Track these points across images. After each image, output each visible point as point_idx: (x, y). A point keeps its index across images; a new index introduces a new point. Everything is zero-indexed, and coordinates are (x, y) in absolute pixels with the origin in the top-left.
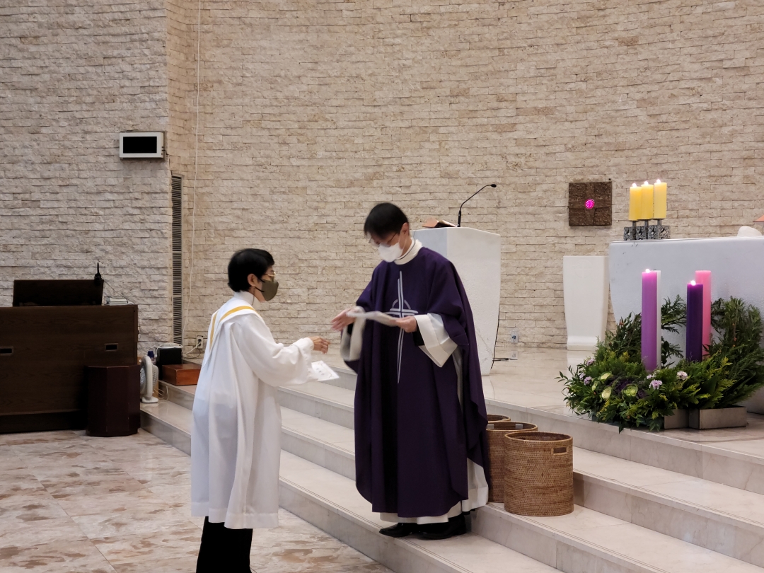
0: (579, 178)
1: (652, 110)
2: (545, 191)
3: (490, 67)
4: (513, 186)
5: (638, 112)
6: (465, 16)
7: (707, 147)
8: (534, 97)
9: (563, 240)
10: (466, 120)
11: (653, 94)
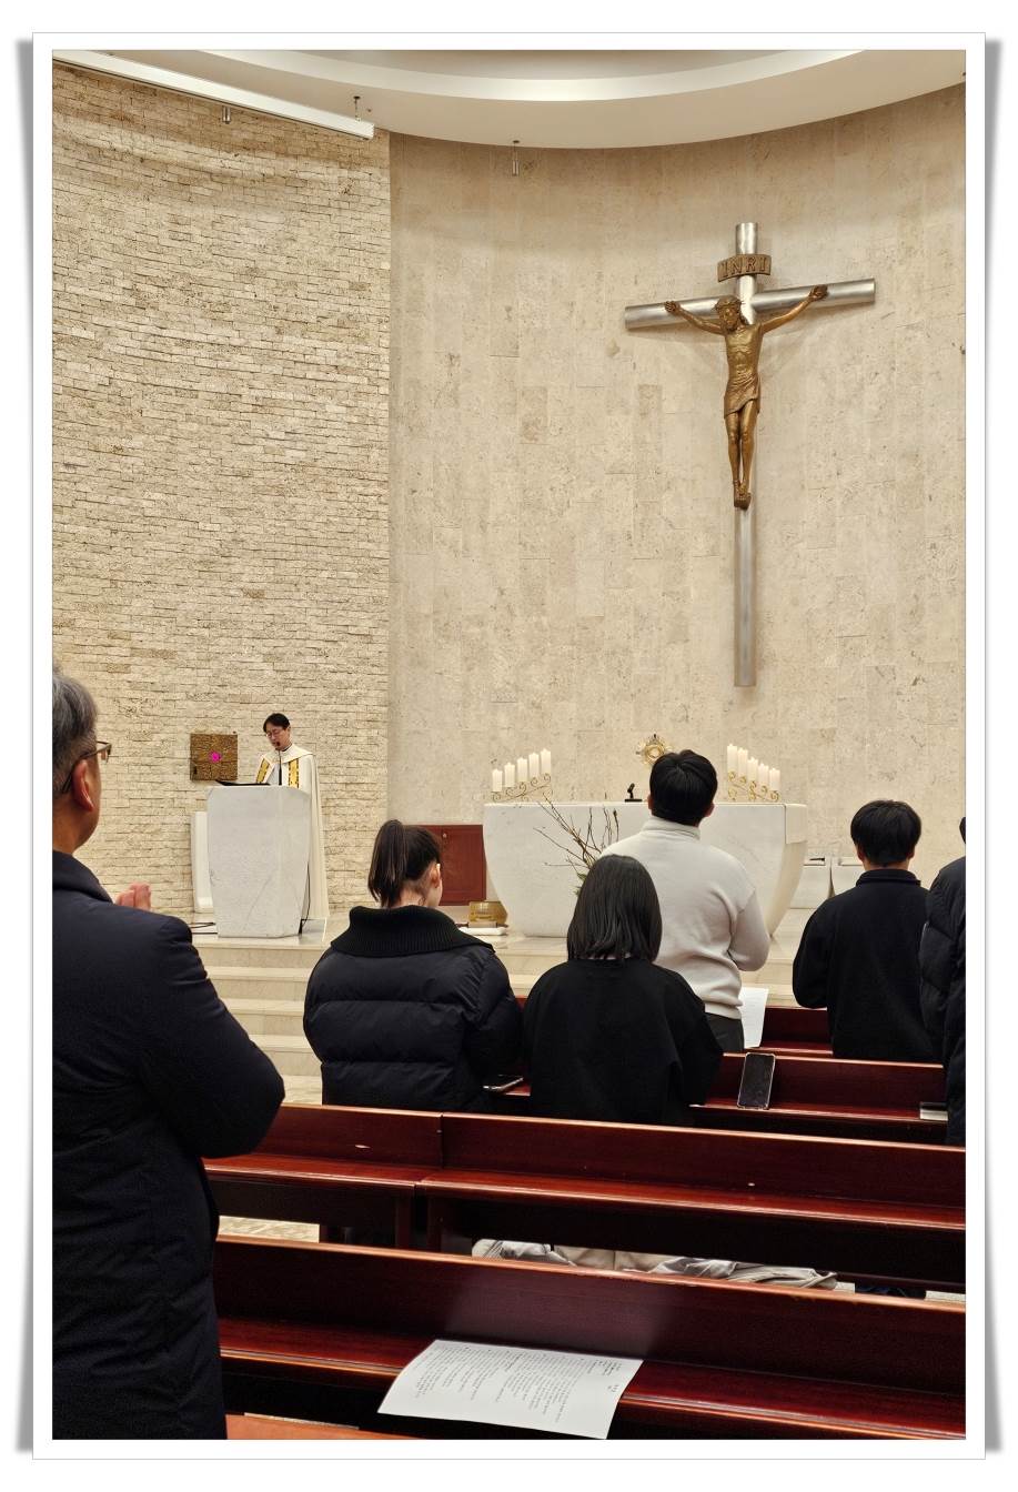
0: (202, 729)
1: (279, 666)
2: (163, 741)
3: (100, 599)
4: (127, 733)
5: (264, 666)
6: (72, 537)
7: (335, 707)
8: (151, 638)
9: (183, 794)
10: (72, 655)
11: (280, 650)
